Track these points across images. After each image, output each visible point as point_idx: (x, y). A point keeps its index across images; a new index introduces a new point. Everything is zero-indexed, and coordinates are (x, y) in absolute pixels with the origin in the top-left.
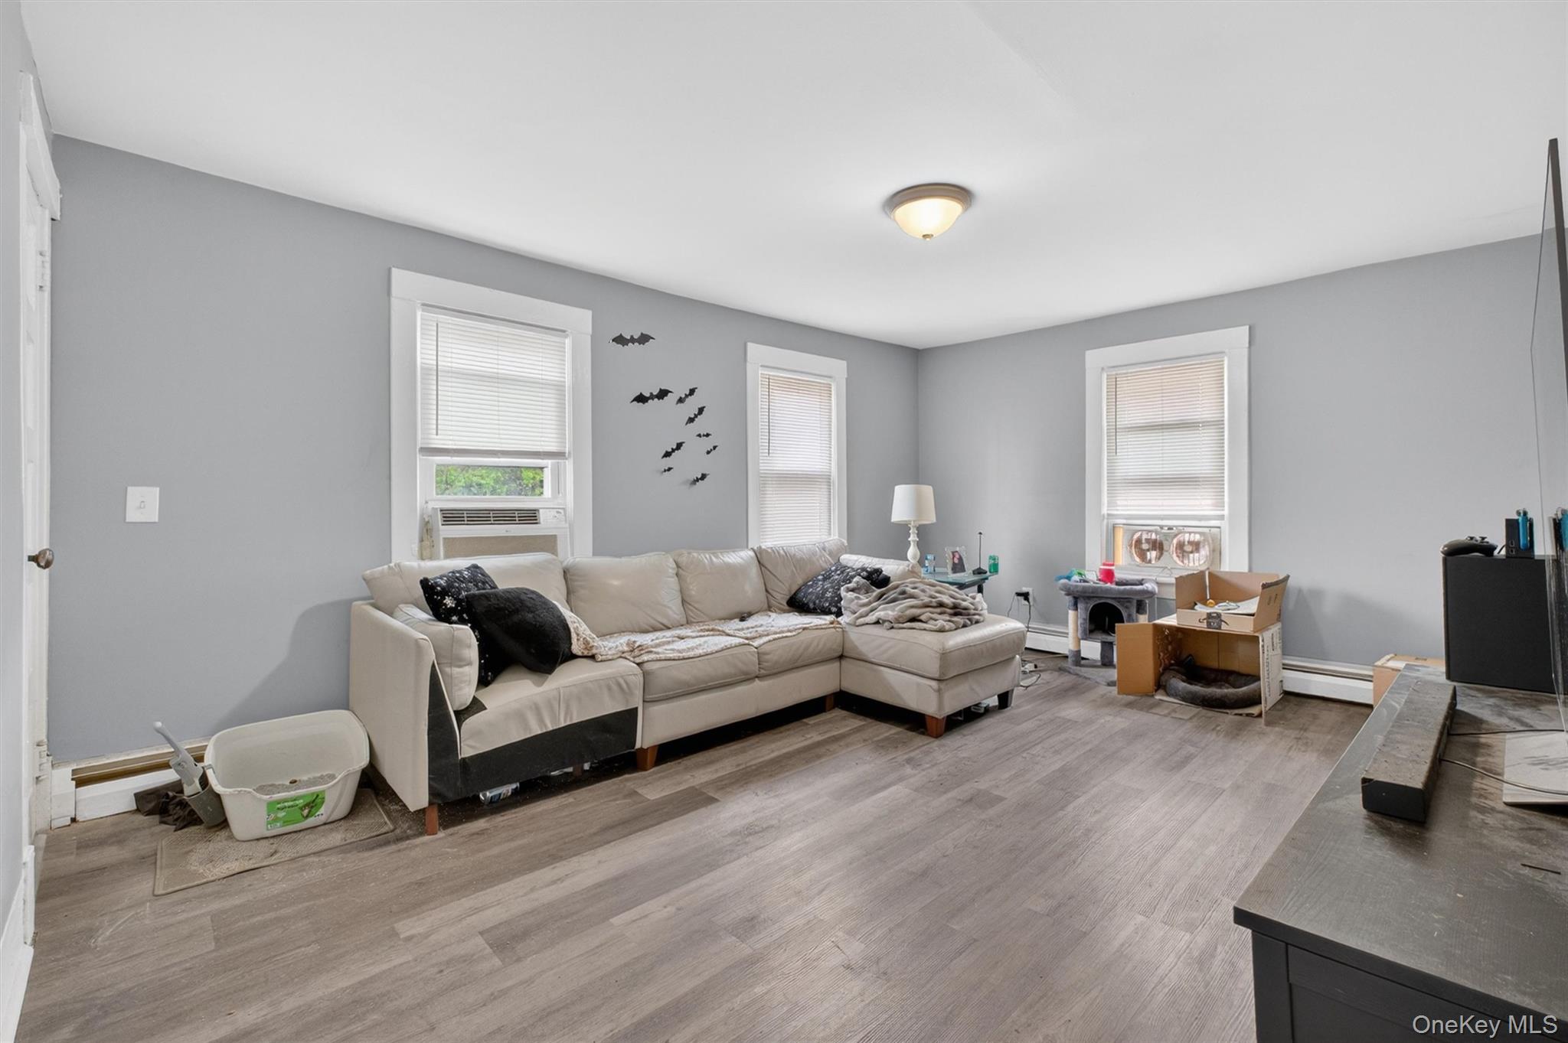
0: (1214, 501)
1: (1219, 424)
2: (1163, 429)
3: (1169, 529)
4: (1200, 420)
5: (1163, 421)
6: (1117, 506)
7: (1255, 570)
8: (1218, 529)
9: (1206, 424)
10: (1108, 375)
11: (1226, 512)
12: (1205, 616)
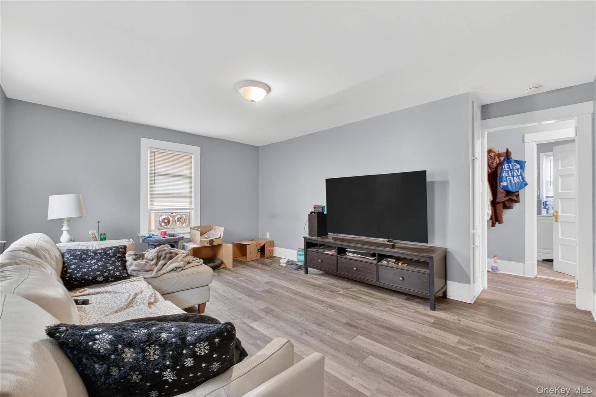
0: (189, 203)
1: (190, 177)
2: (172, 176)
3: (172, 214)
4: (185, 175)
5: (172, 174)
6: (153, 206)
7: (201, 226)
8: (189, 213)
9: (186, 177)
10: (150, 151)
11: (193, 207)
12: (209, 241)
